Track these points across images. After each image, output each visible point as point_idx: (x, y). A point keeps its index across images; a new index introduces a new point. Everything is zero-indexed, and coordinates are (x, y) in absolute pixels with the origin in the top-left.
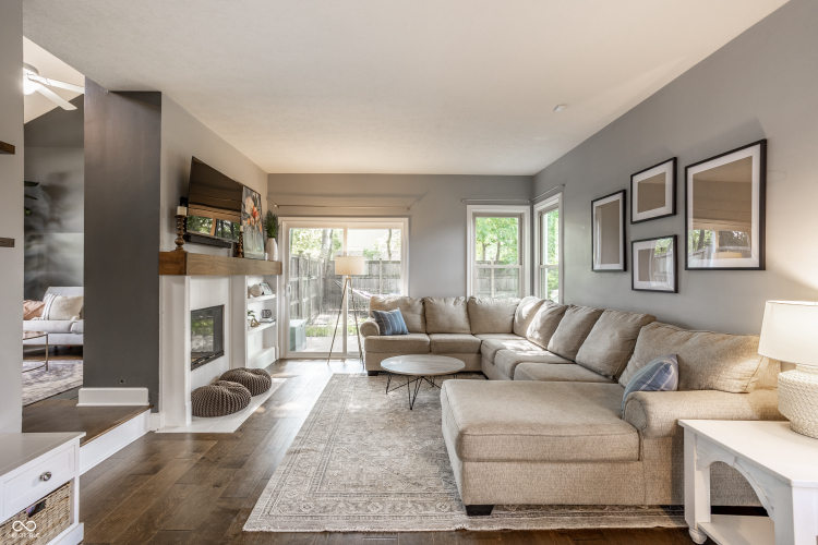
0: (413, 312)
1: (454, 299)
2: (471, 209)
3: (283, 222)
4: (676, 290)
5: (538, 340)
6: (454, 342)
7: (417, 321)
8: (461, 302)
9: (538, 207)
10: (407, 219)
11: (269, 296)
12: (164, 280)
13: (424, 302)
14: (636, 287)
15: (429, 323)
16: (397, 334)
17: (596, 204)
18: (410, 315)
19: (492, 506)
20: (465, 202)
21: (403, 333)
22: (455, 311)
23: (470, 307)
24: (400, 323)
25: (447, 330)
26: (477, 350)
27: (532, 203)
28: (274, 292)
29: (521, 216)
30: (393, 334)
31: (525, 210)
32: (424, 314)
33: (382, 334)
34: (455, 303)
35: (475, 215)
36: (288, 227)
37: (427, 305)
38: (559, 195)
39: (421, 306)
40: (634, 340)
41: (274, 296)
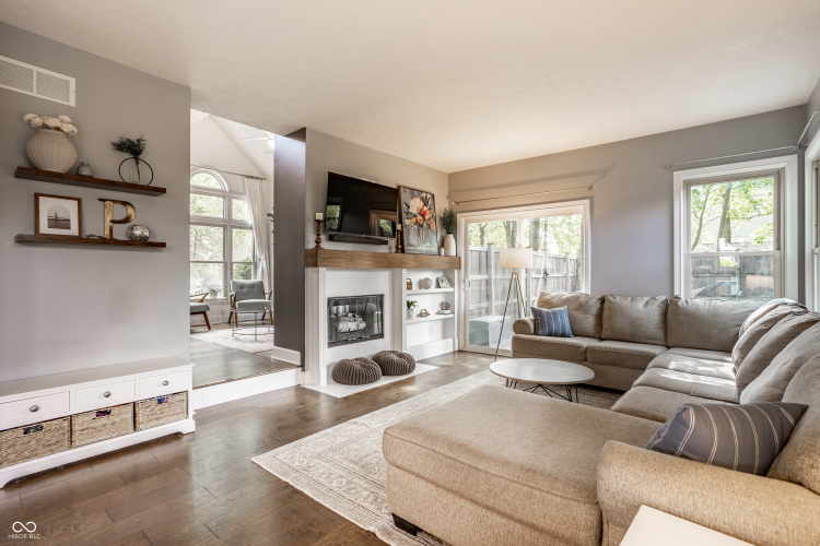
0: (585, 311)
1: (647, 299)
2: (680, 177)
3: (461, 219)
6: (617, 352)
7: (589, 322)
8: (658, 303)
10: (587, 202)
11: (446, 288)
12: (310, 272)
13: (602, 301)
16: (556, 335)
18: (579, 315)
19: (421, 530)
20: (672, 167)
21: (563, 335)
22: (645, 313)
23: (670, 309)
24: (562, 323)
25: (626, 338)
27: (802, 148)
28: (452, 285)
29: (779, 175)
30: (550, 335)
31: (788, 163)
32: (600, 315)
33: (535, 333)
34: (647, 304)
35: (690, 183)
36: (467, 222)
37: (606, 305)
39: (598, 305)
41: (451, 290)
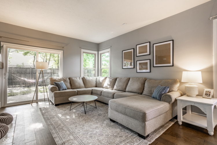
0: (67, 82)
2: (83, 50)
3: (4, 45)
4: (150, 72)
5: (110, 87)
6: (85, 91)
7: (69, 85)
8: (81, 79)
9: (100, 52)
13: (69, 79)
14: (138, 72)
15: (72, 85)
17: (123, 52)
18: (66, 83)
20: (81, 48)
21: (65, 90)
22: (80, 82)
23: (84, 80)
24: (64, 86)
26: (91, 92)
27: (98, 51)
29: (95, 54)
30: (63, 90)
31: (96, 52)
32: (70, 83)
33: (59, 90)
34: (79, 79)
35: (84, 52)
37: (71, 80)
38: (110, 49)
40: (144, 84)
